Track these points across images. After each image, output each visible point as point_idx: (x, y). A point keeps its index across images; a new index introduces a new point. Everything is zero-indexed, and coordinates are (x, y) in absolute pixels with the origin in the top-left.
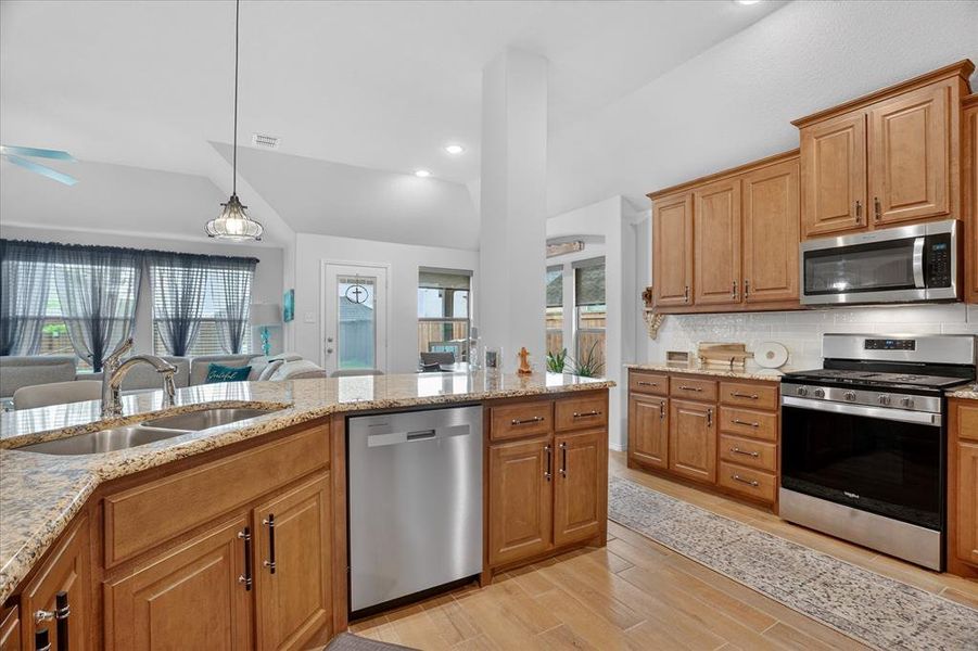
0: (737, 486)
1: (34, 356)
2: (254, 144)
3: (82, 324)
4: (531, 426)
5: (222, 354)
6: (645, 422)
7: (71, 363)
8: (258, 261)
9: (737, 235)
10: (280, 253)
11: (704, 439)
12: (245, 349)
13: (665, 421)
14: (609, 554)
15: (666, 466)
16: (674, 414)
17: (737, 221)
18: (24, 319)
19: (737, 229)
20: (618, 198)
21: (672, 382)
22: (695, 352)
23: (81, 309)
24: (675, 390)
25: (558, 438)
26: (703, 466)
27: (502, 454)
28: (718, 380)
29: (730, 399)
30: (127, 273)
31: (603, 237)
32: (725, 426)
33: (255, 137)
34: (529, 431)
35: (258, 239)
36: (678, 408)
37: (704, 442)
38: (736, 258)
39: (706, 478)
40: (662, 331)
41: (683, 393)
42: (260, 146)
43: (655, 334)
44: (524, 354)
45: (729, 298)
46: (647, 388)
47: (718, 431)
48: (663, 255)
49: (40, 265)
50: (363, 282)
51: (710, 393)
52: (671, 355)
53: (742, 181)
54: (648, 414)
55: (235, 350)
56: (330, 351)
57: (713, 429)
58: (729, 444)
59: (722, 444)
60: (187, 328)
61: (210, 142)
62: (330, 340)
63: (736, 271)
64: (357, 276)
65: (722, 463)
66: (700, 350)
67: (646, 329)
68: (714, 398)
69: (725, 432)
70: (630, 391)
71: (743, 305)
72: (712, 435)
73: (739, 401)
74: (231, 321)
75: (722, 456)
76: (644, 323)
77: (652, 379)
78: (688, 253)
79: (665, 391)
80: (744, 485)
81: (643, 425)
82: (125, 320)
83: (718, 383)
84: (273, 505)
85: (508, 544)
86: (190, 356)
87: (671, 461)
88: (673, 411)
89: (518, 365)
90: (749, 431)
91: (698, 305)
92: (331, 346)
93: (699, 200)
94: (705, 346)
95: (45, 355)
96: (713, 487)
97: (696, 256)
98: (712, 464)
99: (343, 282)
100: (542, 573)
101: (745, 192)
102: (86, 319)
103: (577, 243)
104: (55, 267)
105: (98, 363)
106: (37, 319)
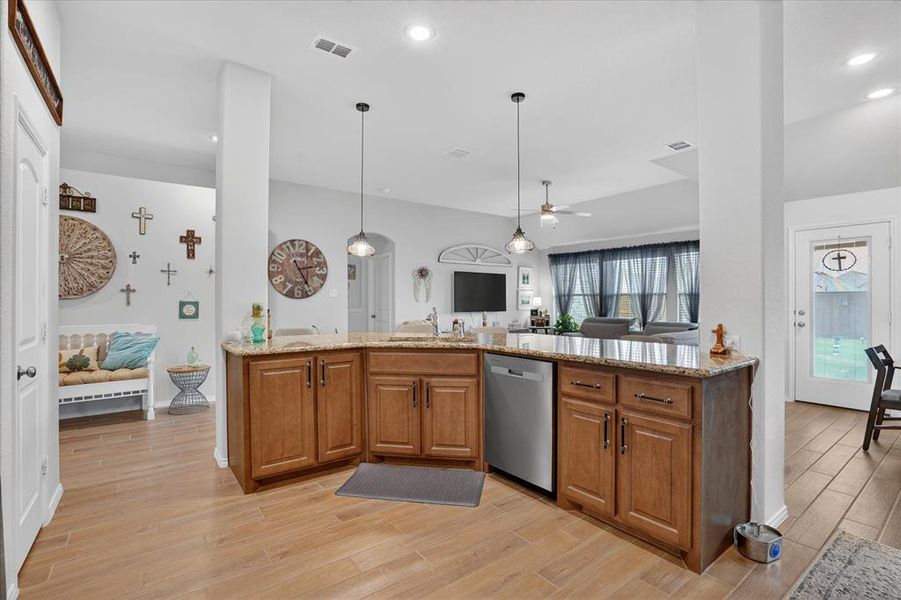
1: (615, 317)
2: (674, 151)
3: (637, 298)
7: (629, 323)
18: (612, 295)
23: (637, 290)
27: (569, 406)
30: (660, 261)
49: (618, 261)
56: (800, 325)
61: (651, 160)
62: (801, 313)
82: (659, 295)
92: (804, 319)
95: (619, 317)
102: (639, 295)
104: (625, 263)
105: (644, 323)
106: (618, 295)
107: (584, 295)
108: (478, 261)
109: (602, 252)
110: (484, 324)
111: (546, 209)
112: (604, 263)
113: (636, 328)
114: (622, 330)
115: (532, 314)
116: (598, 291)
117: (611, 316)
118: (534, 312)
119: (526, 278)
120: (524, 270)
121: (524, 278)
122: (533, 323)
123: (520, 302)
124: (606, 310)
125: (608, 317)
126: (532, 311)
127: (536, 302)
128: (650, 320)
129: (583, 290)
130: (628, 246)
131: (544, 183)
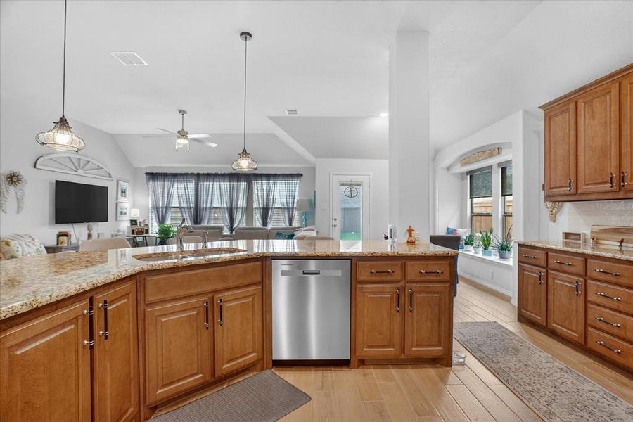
0: (603, 351)
1: (208, 225)
2: (287, 114)
3: (226, 210)
4: (387, 276)
5: (284, 226)
6: (530, 286)
7: (221, 229)
8: (302, 175)
9: (615, 133)
10: (313, 169)
11: (575, 306)
12: (295, 225)
13: (544, 287)
14: (451, 373)
15: (545, 324)
16: (550, 283)
17: (615, 118)
18: (206, 208)
19: (615, 126)
20: (521, 112)
21: (549, 256)
22: (588, 233)
23: (225, 203)
24: (552, 263)
25: (408, 285)
26: (574, 329)
27: (364, 290)
28: (586, 258)
29: (596, 275)
30: (243, 185)
31: (510, 143)
32: (591, 297)
33: (286, 111)
34: (384, 278)
35: (256, 169)
36: (554, 279)
37: (574, 309)
38: (614, 151)
39: (577, 339)
40: (560, 215)
41: (557, 267)
42: (290, 115)
43: (553, 217)
44: (410, 231)
45: (608, 187)
46: (530, 261)
47: (586, 301)
48: (552, 155)
49: (211, 183)
50: (355, 185)
51: (579, 268)
52: (567, 235)
53: (620, 84)
54: (531, 281)
55: (291, 224)
56: (335, 226)
57: (582, 297)
58: (594, 312)
59: (590, 312)
60: (268, 212)
61: (269, 117)
62: (335, 220)
63: (615, 162)
64: (351, 181)
65: (590, 329)
66: (592, 232)
67: (546, 213)
68: (582, 273)
69: (592, 303)
70: (519, 262)
71: (622, 193)
72: (581, 304)
73: (603, 277)
74: (288, 209)
75: (589, 322)
76: (544, 208)
77: (535, 254)
78: (572, 152)
79: (543, 263)
80: (609, 351)
81: (527, 289)
82: (242, 208)
83: (586, 260)
84: (225, 295)
85: (369, 347)
86: (269, 227)
87: (549, 320)
88: (550, 280)
89: (406, 238)
90: (613, 304)
91: (582, 194)
92: (335, 223)
93: (581, 105)
94: (597, 229)
95: (212, 225)
96: (582, 347)
97: (579, 154)
98: (581, 328)
99: (342, 185)
100: (394, 372)
101: (623, 92)
102: (227, 208)
103: (497, 150)
104: (216, 184)
105: (231, 230)
106: (210, 208)
107: (180, 208)
108: (81, 172)
109: (198, 175)
110: (90, 236)
111: (182, 134)
112: (200, 184)
113: (226, 232)
114: (217, 233)
115: (132, 224)
116: (193, 205)
117: (205, 224)
118: (134, 222)
119: (123, 192)
120: (123, 185)
121: (122, 192)
122: (133, 232)
123: (119, 213)
124: (201, 220)
125: (202, 225)
126: (131, 221)
127: (135, 213)
128: (235, 226)
129: (180, 203)
130: (219, 173)
131: (180, 112)
